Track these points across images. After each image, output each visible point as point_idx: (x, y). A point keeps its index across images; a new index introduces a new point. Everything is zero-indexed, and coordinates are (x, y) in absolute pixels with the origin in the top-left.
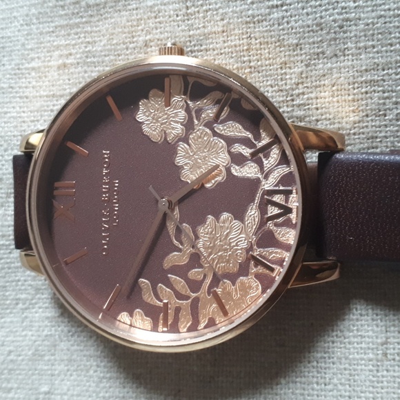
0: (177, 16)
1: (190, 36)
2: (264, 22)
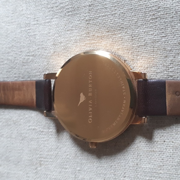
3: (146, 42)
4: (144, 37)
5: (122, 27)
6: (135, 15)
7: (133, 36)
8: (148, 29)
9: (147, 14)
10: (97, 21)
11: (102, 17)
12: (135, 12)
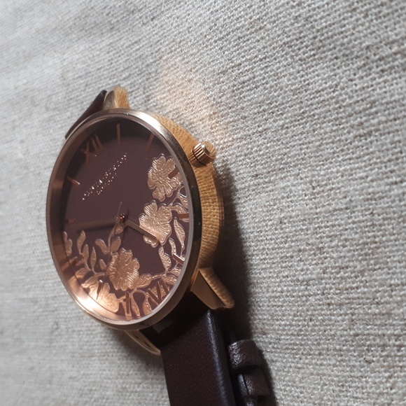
0: (306, 196)
1: (317, 214)
2: (385, 199)
3: (351, 201)
4: (342, 186)
5: (286, 164)
6: (314, 131)
7: (314, 184)
8: (350, 164)
9: (343, 123)
10: (231, 152)
11: (240, 142)
12: (312, 121)
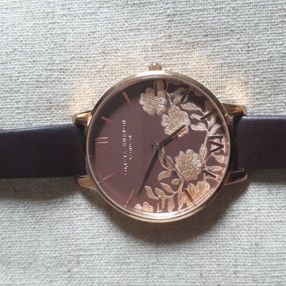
7: (249, 45)
9: (274, 13)
10: (189, 17)
